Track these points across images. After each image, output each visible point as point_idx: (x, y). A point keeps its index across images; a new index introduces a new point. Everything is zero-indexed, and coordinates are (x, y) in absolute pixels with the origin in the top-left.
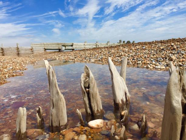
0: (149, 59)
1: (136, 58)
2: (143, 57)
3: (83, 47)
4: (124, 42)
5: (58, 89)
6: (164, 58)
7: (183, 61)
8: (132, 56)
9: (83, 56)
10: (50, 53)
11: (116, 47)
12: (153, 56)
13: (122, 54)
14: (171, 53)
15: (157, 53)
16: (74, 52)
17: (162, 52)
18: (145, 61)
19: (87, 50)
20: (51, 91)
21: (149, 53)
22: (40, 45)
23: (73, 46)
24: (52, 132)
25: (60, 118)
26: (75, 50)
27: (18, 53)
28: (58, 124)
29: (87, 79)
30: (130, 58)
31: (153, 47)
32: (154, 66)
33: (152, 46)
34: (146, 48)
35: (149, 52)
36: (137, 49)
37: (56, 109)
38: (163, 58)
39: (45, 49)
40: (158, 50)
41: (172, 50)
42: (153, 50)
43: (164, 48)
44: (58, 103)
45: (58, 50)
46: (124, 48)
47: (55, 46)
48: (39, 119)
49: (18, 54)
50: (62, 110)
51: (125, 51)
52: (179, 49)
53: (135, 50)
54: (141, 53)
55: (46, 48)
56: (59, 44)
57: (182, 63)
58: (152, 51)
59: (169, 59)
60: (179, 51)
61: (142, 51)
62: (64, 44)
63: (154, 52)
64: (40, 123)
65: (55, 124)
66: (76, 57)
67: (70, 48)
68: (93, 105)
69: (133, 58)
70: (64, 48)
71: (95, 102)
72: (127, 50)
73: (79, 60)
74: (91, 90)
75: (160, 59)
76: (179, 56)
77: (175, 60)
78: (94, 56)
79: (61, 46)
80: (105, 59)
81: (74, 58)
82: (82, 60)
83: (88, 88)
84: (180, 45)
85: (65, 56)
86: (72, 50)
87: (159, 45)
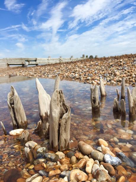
0: (98, 75)
1: (87, 74)
2: (94, 73)
3: (46, 62)
4: (87, 56)
6: (110, 74)
8: (85, 72)
9: (43, 72)
10: (14, 68)
11: (75, 62)
12: (102, 72)
14: (118, 69)
15: (106, 69)
17: (111, 68)
18: (94, 77)
21: (100, 69)
22: (3, 61)
23: (37, 61)
26: (38, 65)
29: (12, 97)
30: (82, 74)
31: (104, 63)
32: (98, 81)
34: (99, 64)
38: (109, 74)
39: (8, 65)
40: (108, 66)
41: (119, 66)
42: (104, 66)
43: (113, 64)
45: (22, 66)
46: (82, 63)
47: (18, 61)
51: (81, 67)
54: (93, 69)
55: (9, 63)
58: (103, 67)
59: (114, 75)
60: (124, 67)
61: (94, 67)
63: (104, 68)
67: (34, 63)
70: (27, 63)
71: (19, 115)
73: (38, 75)
74: (15, 106)
75: (107, 75)
76: (123, 71)
77: (118, 75)
78: (52, 71)
79: (25, 61)
80: (62, 74)
81: (33, 74)
82: (40, 76)
83: (13, 105)
84: (127, 61)
85: (26, 71)
86: (36, 65)
87: (110, 62)
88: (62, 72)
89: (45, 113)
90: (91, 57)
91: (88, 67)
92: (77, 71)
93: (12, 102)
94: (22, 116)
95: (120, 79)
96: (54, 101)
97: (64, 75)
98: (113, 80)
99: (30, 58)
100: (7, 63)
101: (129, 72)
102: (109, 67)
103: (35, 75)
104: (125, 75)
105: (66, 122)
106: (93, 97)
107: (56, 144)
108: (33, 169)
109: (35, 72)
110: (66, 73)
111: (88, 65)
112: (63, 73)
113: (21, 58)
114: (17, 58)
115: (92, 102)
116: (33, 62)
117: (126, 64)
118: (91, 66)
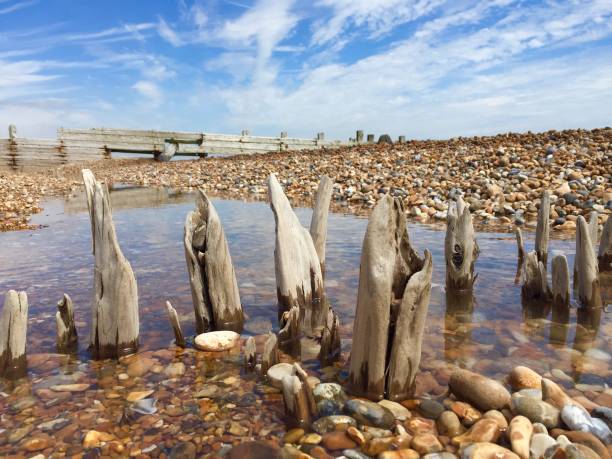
0: (425, 191)
1: (388, 189)
2: (410, 186)
3: (235, 148)
4: (370, 137)
5: (117, 247)
6: (469, 191)
7: (517, 200)
8: (378, 181)
9: (230, 177)
10: (124, 163)
11: (338, 152)
12: (438, 184)
13: (352, 175)
14: (492, 176)
15: (452, 175)
16: (204, 163)
17: (467, 171)
18: (413, 198)
19: (247, 157)
20: (97, 250)
21: (429, 174)
22: (90, 137)
23: (203, 144)
24: (97, 358)
25: (119, 322)
26: (209, 156)
27: (14, 160)
28: (114, 337)
29: (201, 226)
30: (370, 187)
31: (443, 155)
32: (433, 211)
33: (441, 152)
34: (424, 159)
35: (430, 170)
36: (397, 162)
37: (110, 297)
38: (465, 190)
39: (108, 151)
40: (456, 165)
41: (495, 166)
42: (442, 165)
43: (474, 161)
44: (115, 281)
45: (152, 156)
46: (362, 154)
47: (141, 140)
48: (63, 329)
49: (14, 164)
50: (125, 301)
51: (362, 164)
52: (515, 165)
53: (392, 162)
54: (406, 173)
55: (110, 146)
56: (156, 133)
57: (513, 207)
58: (441, 168)
59: (481, 194)
60: (514, 170)
61: (410, 167)
62: (172, 136)
63: (445, 171)
64: (64, 338)
65: (105, 340)
66: (208, 178)
67: (194, 148)
68: (214, 295)
69: (379, 187)
70: (170, 149)
71: (220, 288)
72: (366, 161)
73: (216, 187)
74: (210, 256)
75: (457, 193)
76: (512, 184)
77: (497, 196)
78: (264, 177)
79: (163, 143)
80: (299, 187)
81: (199, 182)
82: (225, 189)
83: (203, 251)
84: (521, 151)
85: (171, 174)
86: (198, 157)
87: (462, 152)
88: (300, 181)
89: (298, 289)
90: (385, 139)
91: (390, 165)
92: (349, 177)
93: (201, 244)
94: (230, 291)
95: (508, 207)
96: (380, 230)
97: (309, 189)
98: (483, 208)
99: (182, 132)
100: (102, 146)
101: (532, 186)
102: (460, 170)
103: (204, 186)
104: (520, 195)
105: (418, 302)
106: (457, 246)
107: (379, 372)
108: (321, 444)
109: (204, 178)
110: (313, 183)
111: (387, 159)
112: (302, 183)
113: (152, 132)
114: (139, 129)
115: (448, 264)
116: (189, 145)
117: (518, 162)
118: (398, 164)
